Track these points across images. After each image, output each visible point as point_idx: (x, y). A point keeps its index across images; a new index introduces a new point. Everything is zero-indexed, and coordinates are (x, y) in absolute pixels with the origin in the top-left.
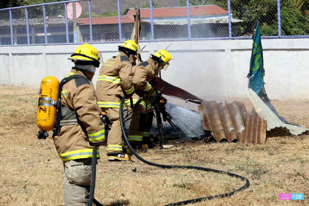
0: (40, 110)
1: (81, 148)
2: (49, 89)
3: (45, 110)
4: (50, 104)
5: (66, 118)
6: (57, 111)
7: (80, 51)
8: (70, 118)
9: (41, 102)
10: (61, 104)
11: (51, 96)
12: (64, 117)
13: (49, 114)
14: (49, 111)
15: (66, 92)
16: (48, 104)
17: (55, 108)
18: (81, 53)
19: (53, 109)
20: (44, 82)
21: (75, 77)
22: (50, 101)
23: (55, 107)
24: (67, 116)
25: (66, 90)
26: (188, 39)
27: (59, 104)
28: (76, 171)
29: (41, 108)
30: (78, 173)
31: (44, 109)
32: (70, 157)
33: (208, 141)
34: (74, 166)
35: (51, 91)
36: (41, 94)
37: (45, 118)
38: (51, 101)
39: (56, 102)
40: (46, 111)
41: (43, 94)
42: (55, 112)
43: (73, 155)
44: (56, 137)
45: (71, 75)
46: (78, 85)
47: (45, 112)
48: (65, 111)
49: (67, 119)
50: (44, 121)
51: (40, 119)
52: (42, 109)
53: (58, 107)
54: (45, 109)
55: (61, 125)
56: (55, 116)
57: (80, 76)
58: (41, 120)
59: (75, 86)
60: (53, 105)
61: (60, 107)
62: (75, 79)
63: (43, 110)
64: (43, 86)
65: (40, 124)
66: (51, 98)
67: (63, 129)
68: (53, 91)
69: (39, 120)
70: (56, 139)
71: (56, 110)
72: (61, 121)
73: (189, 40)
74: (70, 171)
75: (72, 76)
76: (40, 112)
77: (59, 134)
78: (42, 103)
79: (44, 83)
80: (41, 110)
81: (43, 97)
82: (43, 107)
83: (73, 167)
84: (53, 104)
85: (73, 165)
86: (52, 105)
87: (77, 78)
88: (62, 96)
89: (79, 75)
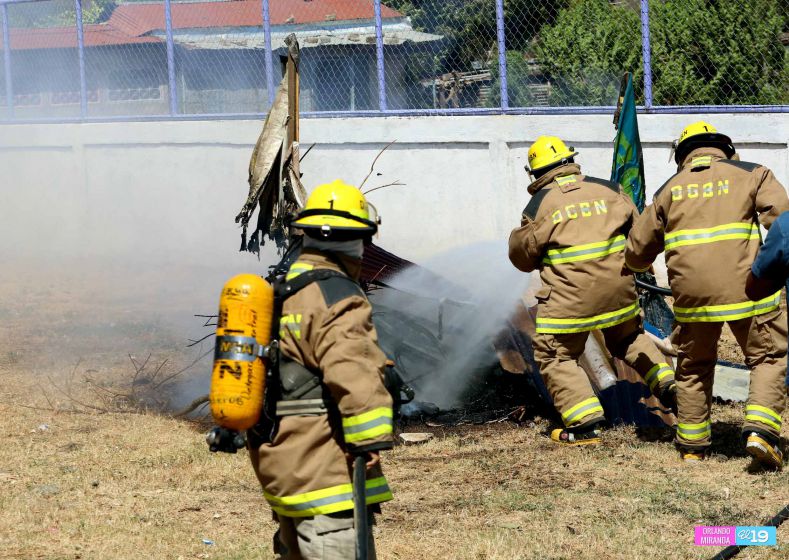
0: (222, 372)
1: (343, 481)
2: (248, 311)
3: (237, 373)
4: (251, 354)
5: (296, 393)
6: (270, 374)
7: (332, 202)
8: (308, 394)
9: (226, 349)
10: (280, 355)
11: (254, 331)
12: (290, 392)
13: (249, 383)
14: (250, 376)
15: (299, 320)
16: (246, 355)
17: (263, 367)
18: (335, 208)
19: (258, 368)
20: (233, 291)
21: (320, 277)
22: (252, 346)
23: (263, 363)
24: (298, 388)
25: (299, 317)
26: (378, 111)
27: (274, 355)
28: (334, 547)
29: (225, 367)
30: (341, 553)
31: (234, 368)
32: (313, 507)
33: (524, 419)
34: (326, 533)
35: (255, 317)
36: (226, 325)
37: (238, 395)
38: (255, 346)
39: (267, 349)
40: (240, 374)
41: (231, 325)
42: (263, 378)
43: (321, 502)
44: (264, 447)
45: (304, 271)
46: (331, 300)
47: (238, 378)
48: (292, 376)
49: (299, 398)
50: (235, 404)
51: (222, 398)
52: (228, 367)
53: (273, 363)
54: (239, 368)
55: (278, 413)
56: (264, 387)
57: (333, 274)
58: (227, 402)
59: (322, 302)
60: (260, 358)
61: (278, 363)
62: (321, 282)
63: (232, 372)
64: (229, 303)
65: (222, 412)
66: (254, 336)
67: (285, 425)
68: (258, 318)
69: (219, 400)
70: (265, 454)
71: (267, 371)
72: (281, 404)
73: (380, 115)
74: (318, 548)
75: (310, 274)
76: (222, 377)
77: (273, 438)
78: (229, 350)
79: (234, 295)
80: (226, 372)
81: (232, 334)
82: (231, 363)
83: (326, 536)
84: (260, 354)
85: (323, 530)
86: (258, 359)
87: (326, 279)
88: (283, 333)
89: (330, 271)
